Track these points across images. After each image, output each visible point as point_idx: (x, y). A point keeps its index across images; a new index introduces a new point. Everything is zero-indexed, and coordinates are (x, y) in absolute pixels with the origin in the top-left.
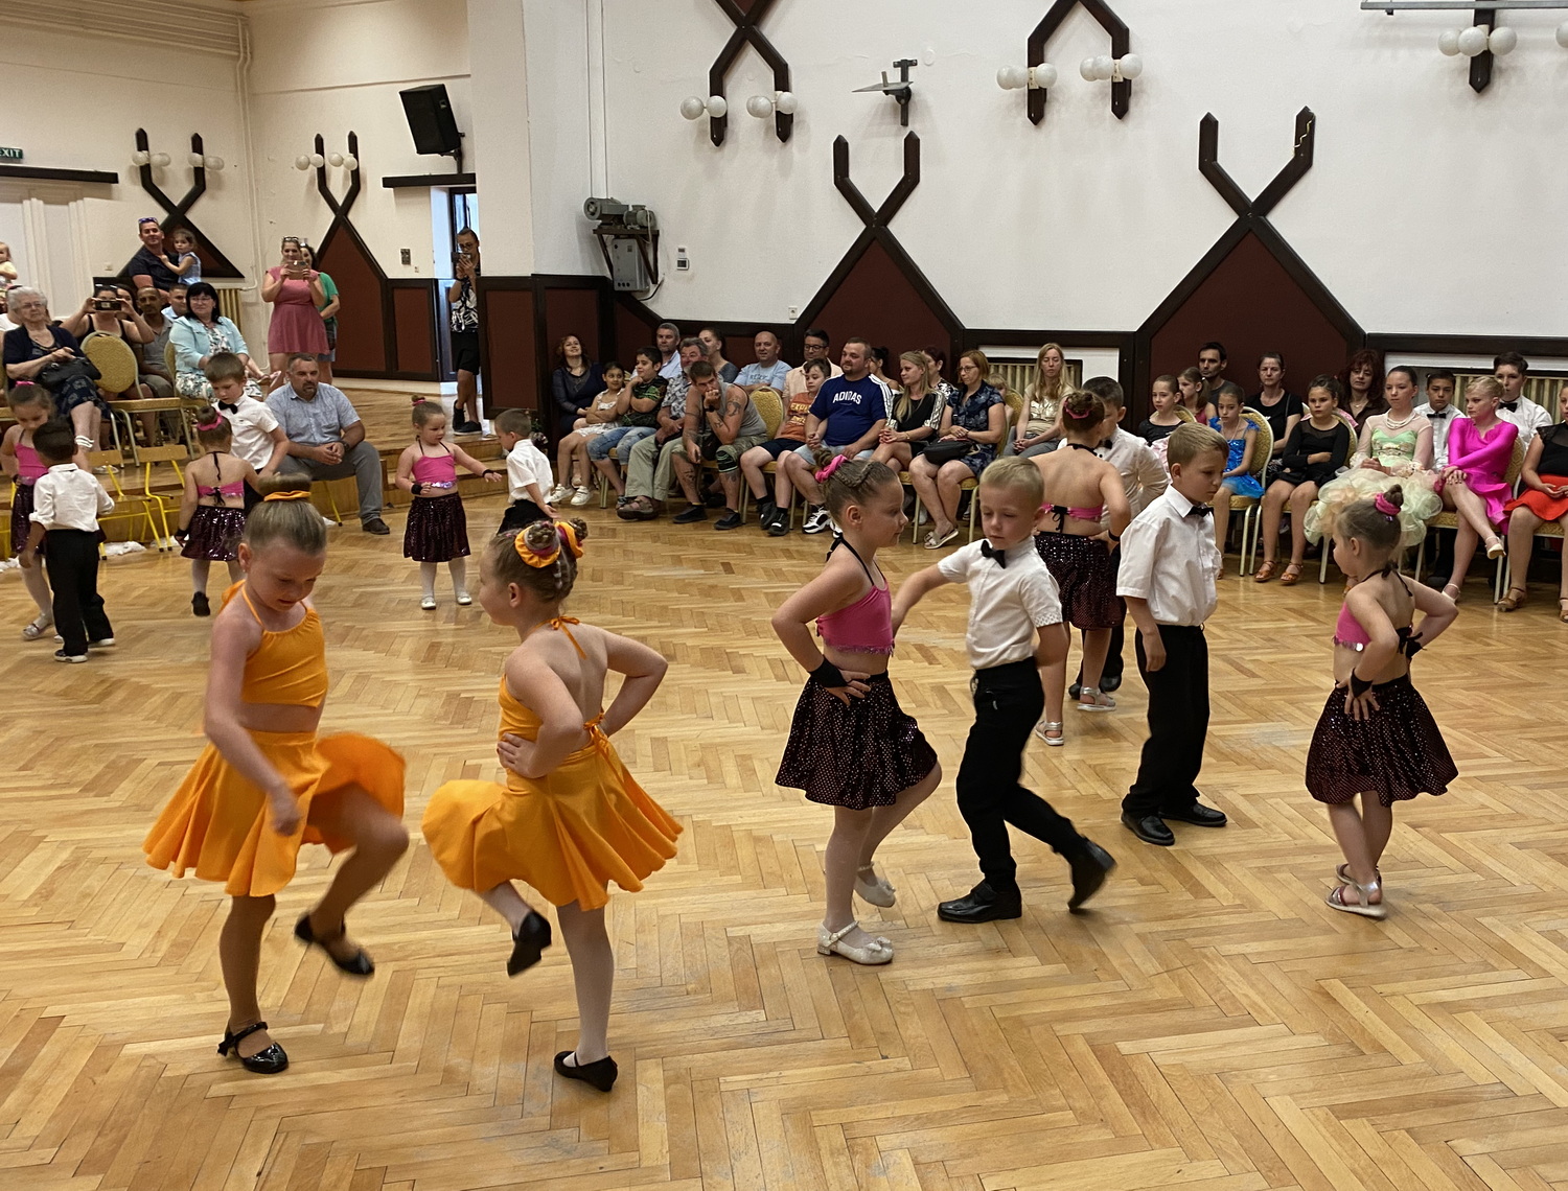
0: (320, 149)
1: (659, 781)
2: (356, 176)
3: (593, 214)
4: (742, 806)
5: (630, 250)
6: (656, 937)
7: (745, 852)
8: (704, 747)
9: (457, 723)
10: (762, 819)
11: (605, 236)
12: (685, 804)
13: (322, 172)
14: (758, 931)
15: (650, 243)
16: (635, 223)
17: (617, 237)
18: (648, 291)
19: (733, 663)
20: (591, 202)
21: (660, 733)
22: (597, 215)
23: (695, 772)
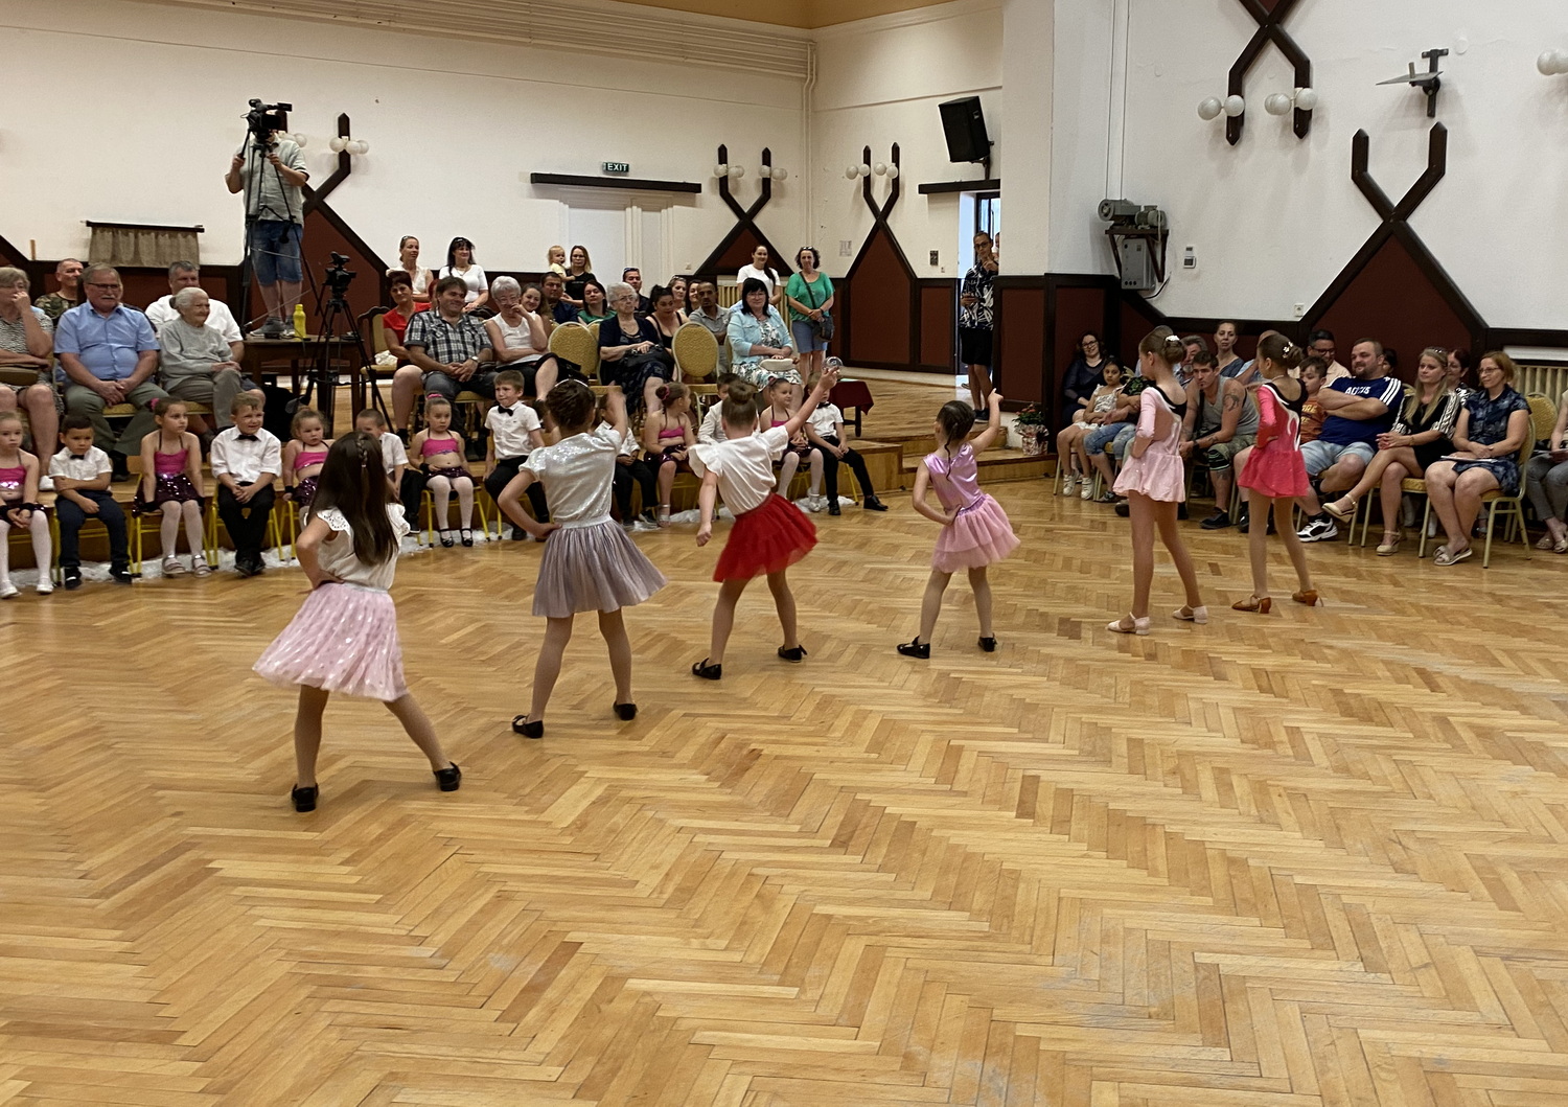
0: (867, 160)
1: (1134, 784)
2: (896, 184)
3: (1106, 215)
4: (1218, 823)
5: (1139, 249)
6: (1121, 950)
7: (1218, 873)
8: (1180, 755)
9: (946, 702)
10: (1239, 840)
11: (1116, 237)
12: (1157, 812)
13: (867, 181)
14: (1227, 961)
15: (1159, 242)
16: (1146, 223)
17: (1128, 237)
18: (1154, 289)
19: (1215, 669)
20: (1105, 204)
21: (1136, 734)
22: (1110, 216)
23: (1170, 780)
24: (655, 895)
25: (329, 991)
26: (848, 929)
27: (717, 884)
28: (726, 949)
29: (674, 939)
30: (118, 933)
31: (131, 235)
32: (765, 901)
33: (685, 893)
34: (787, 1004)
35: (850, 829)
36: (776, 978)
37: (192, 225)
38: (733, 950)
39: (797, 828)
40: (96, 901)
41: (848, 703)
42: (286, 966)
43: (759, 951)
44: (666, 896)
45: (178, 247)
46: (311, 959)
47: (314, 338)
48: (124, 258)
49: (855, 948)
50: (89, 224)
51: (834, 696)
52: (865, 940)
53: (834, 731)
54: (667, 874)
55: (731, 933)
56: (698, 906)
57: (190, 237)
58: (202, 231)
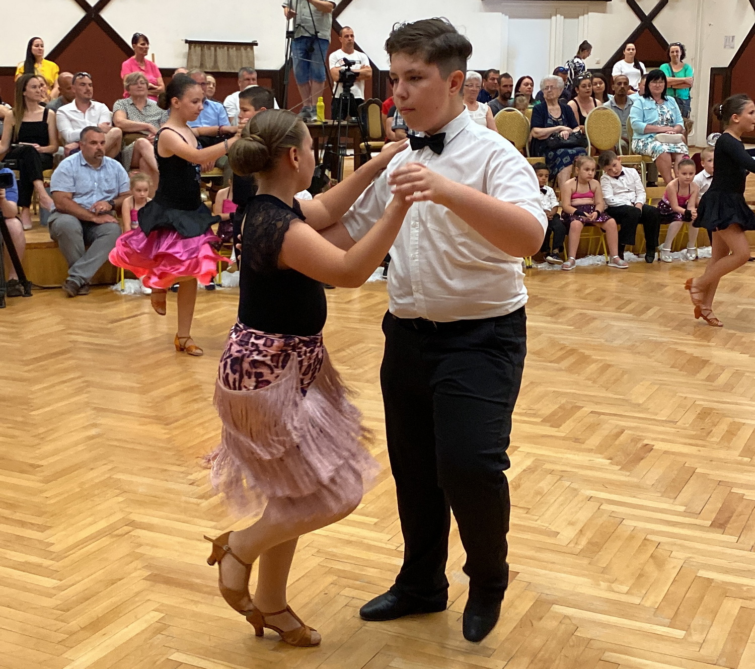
24: (572, 545)
25: (344, 581)
26: (725, 591)
27: (619, 543)
28: (627, 593)
29: (586, 580)
30: (213, 524)
31: (212, 48)
32: (659, 562)
33: (595, 547)
34: (678, 643)
35: (727, 515)
36: (668, 621)
37: (250, 41)
38: (632, 594)
39: (682, 509)
40: (200, 501)
41: (724, 416)
42: (318, 560)
43: (654, 599)
44: (580, 547)
45: (242, 56)
46: (333, 557)
47: (330, 122)
48: (208, 66)
49: (732, 607)
50: (187, 42)
51: (712, 409)
52: (740, 603)
53: (712, 437)
54: (581, 531)
55: (631, 582)
56: (604, 558)
57: (249, 49)
58: (256, 44)
